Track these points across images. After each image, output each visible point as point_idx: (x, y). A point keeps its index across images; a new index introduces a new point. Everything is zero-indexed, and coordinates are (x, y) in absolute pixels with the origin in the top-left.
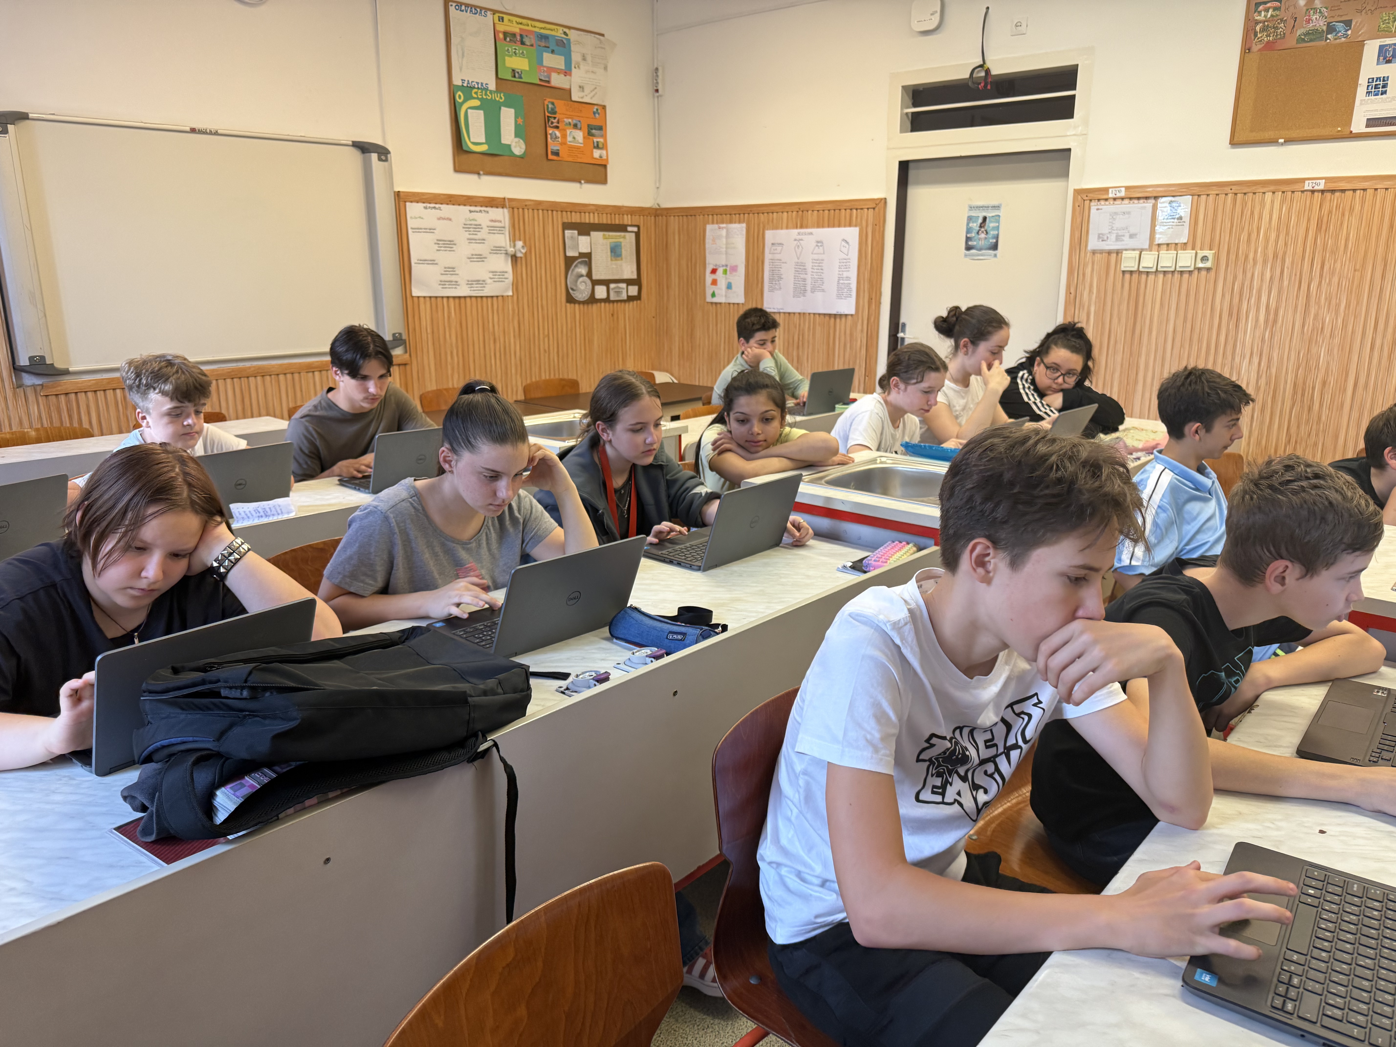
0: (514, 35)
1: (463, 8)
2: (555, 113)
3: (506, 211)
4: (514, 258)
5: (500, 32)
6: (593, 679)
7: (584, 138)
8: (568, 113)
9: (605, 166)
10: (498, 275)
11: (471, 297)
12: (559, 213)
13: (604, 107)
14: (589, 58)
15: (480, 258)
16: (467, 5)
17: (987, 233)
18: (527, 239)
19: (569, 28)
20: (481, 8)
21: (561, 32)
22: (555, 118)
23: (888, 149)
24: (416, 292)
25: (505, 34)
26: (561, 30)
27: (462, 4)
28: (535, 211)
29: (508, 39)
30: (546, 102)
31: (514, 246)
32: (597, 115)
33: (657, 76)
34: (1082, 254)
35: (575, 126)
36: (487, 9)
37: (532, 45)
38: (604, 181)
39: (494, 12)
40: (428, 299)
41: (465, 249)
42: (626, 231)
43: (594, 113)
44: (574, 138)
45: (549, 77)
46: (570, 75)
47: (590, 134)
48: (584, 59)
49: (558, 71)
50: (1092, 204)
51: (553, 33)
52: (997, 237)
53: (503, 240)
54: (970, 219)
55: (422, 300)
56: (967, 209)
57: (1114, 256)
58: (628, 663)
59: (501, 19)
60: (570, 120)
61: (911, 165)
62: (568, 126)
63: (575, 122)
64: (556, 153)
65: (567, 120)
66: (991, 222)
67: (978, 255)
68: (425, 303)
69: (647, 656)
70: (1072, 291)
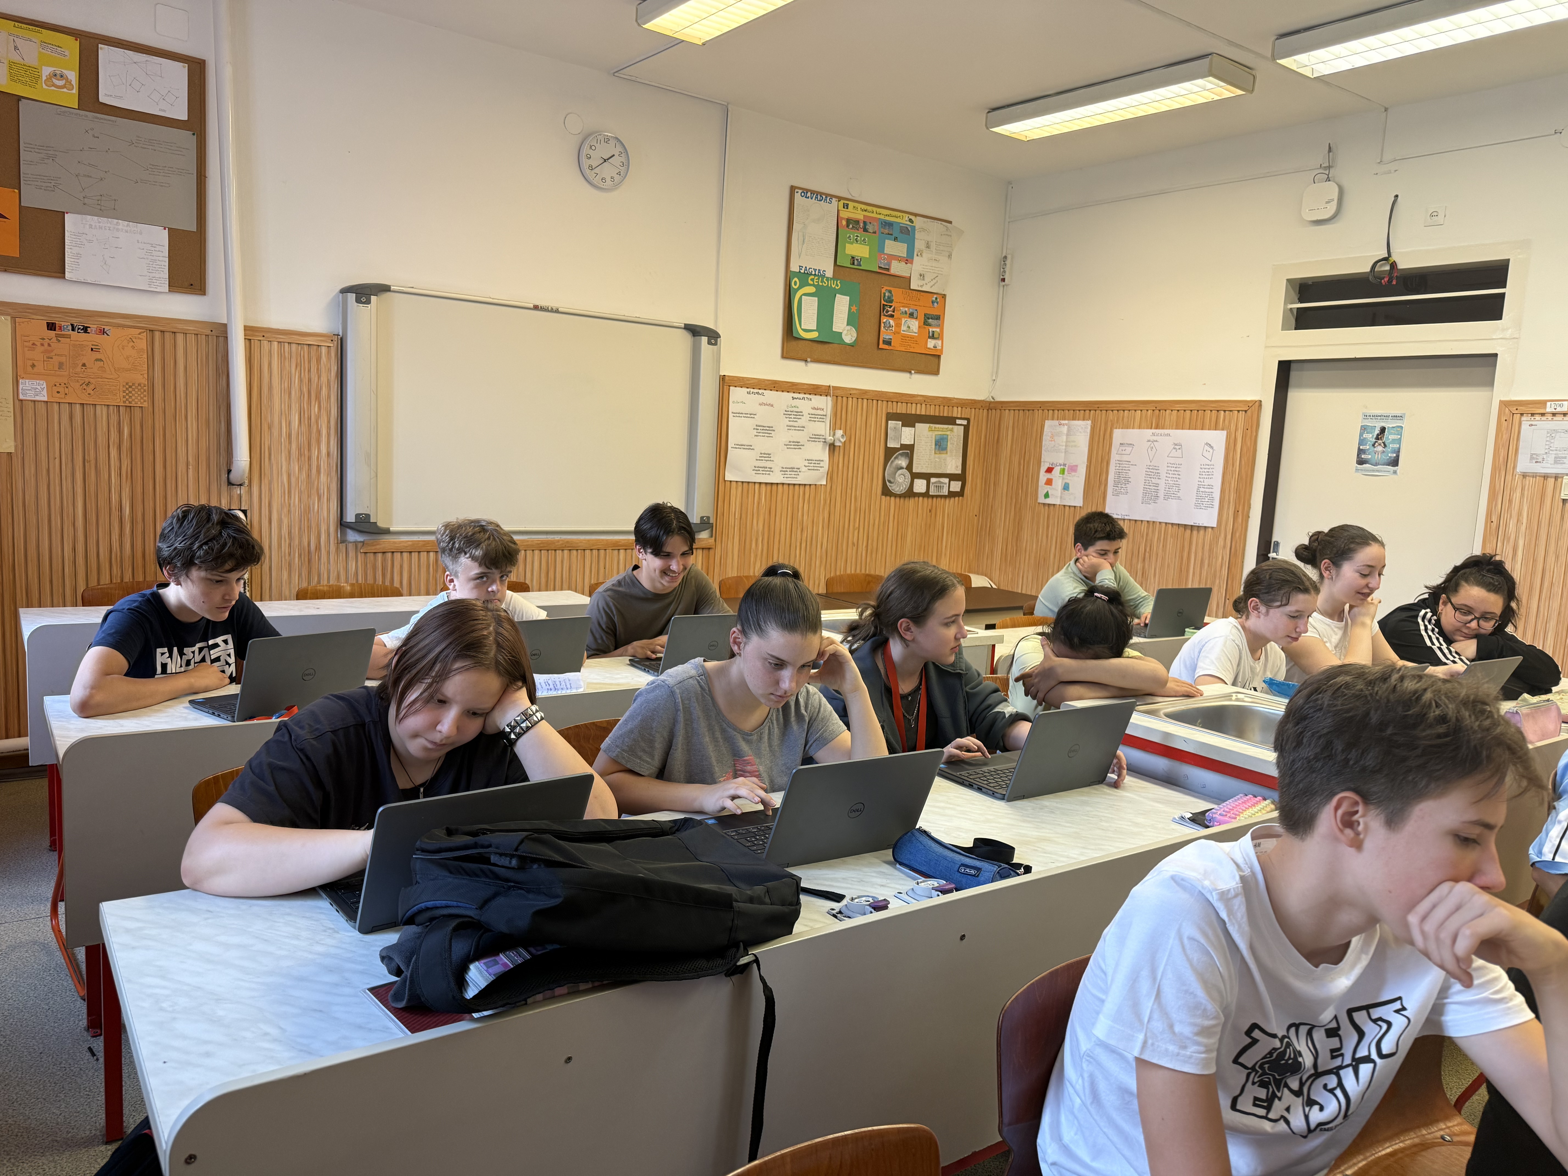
0: (857, 222)
1: (809, 194)
2: (891, 301)
3: (829, 398)
4: (832, 447)
5: (843, 218)
6: (869, 905)
7: (920, 327)
8: (905, 302)
9: (939, 357)
10: (813, 464)
11: (783, 484)
12: (885, 403)
13: (944, 296)
14: (933, 246)
15: (797, 445)
16: (813, 192)
17: (1385, 446)
18: (848, 428)
19: (916, 215)
20: (827, 195)
21: (907, 219)
22: (891, 307)
23: (1266, 347)
24: (729, 477)
25: (848, 221)
26: (906, 217)
27: (808, 191)
28: (860, 400)
29: (851, 226)
30: (883, 291)
31: (834, 435)
32: (935, 304)
33: (1005, 264)
34: (1509, 477)
35: (911, 315)
36: (832, 196)
37: (875, 233)
38: (936, 372)
40: (740, 484)
41: (783, 435)
42: (955, 424)
43: (933, 302)
44: (909, 327)
45: (890, 265)
46: (912, 263)
47: (926, 324)
48: (928, 247)
49: (899, 259)
50: (1524, 418)
51: (898, 220)
52: (1398, 452)
53: (823, 429)
54: (1364, 429)
55: (734, 484)
56: (1361, 417)
57: (1551, 481)
58: (910, 893)
59: (846, 206)
60: (906, 309)
61: (1293, 366)
62: (905, 315)
63: (911, 311)
64: (889, 343)
65: (903, 309)
66: (1391, 434)
67: (1373, 471)
68: (737, 488)
69: (933, 889)
70: (1494, 519)
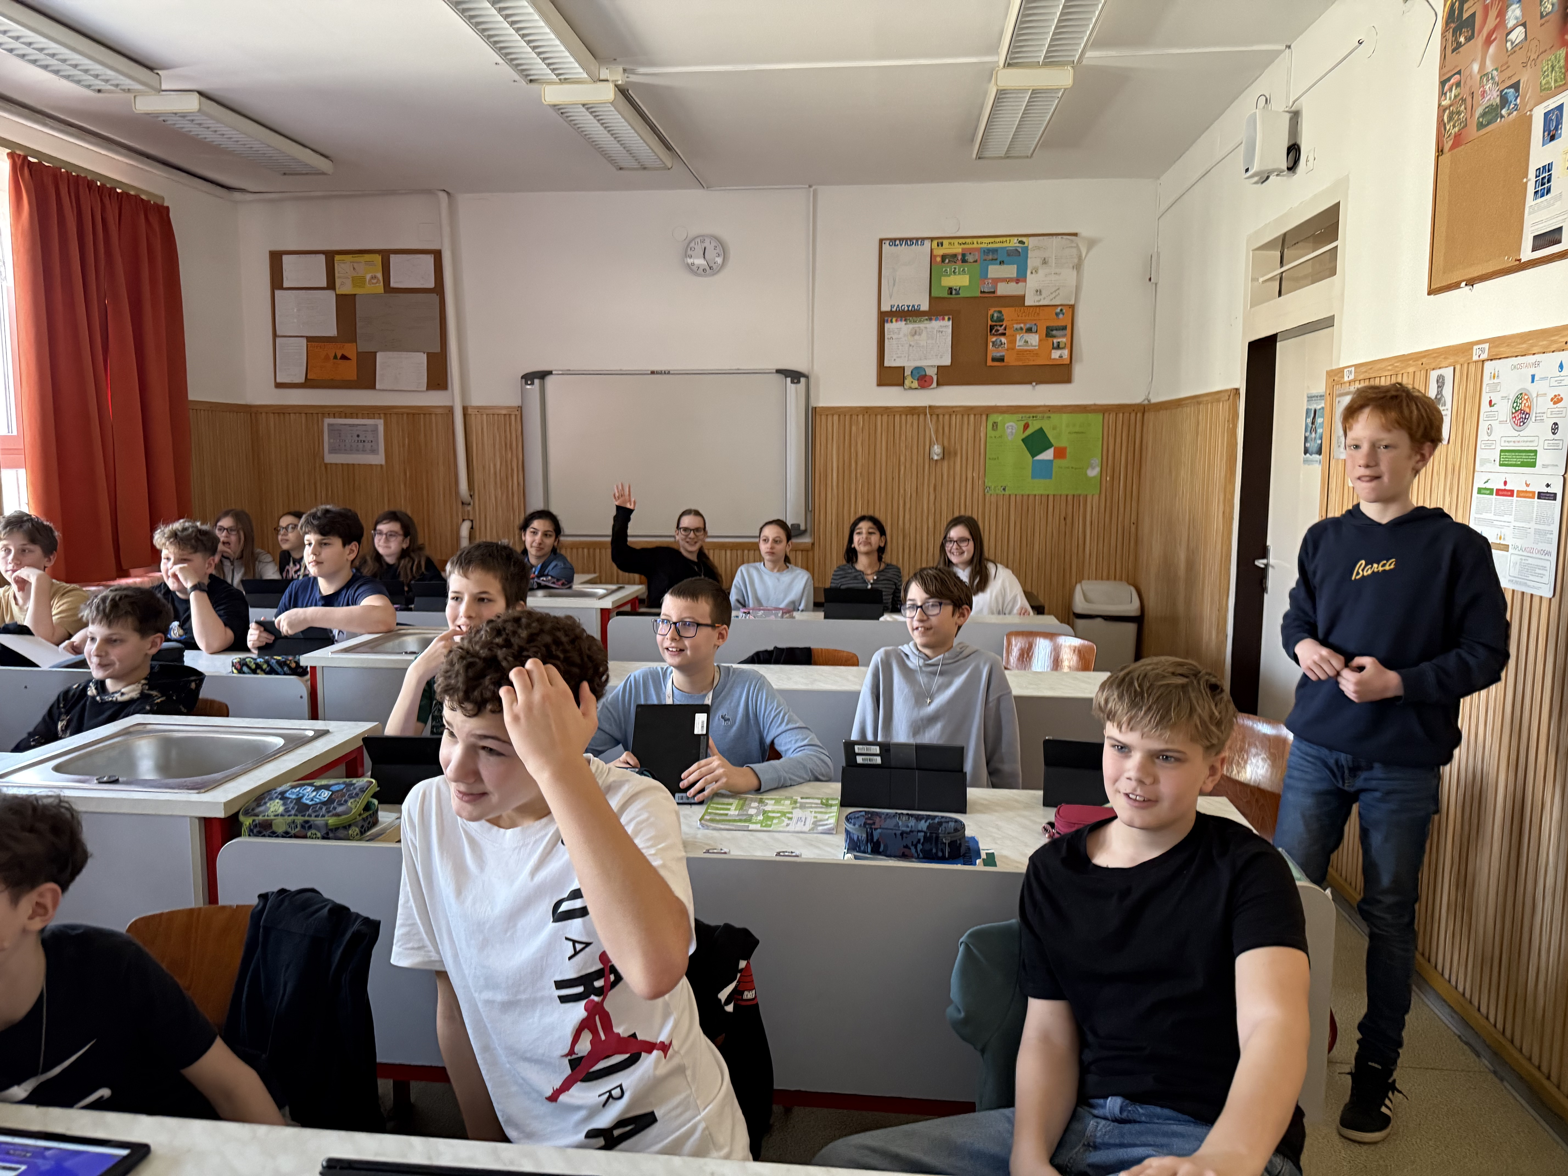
0: (955, 256)
1: (897, 242)
2: (1001, 321)
5: (937, 256)
7: (1040, 340)
8: (1019, 318)
9: (1069, 366)
13: (1072, 307)
14: (1052, 262)
16: (901, 240)
19: (1028, 236)
20: (917, 239)
21: (1016, 242)
22: (1001, 326)
25: (944, 257)
26: (1015, 240)
27: (896, 239)
28: (965, 416)
29: (947, 261)
30: (990, 312)
32: (1062, 316)
33: (1152, 263)
35: (1029, 330)
36: (923, 239)
37: (976, 261)
38: (1068, 380)
39: (932, 239)
43: (1057, 314)
44: (1026, 342)
45: (995, 287)
46: (1025, 281)
47: (1048, 335)
48: (1045, 263)
49: (1008, 280)
50: (1337, 390)
51: (1005, 245)
56: (1305, 398)
59: (940, 244)
60: (1022, 325)
61: (1264, 344)
62: (1019, 332)
63: (1028, 326)
64: (1001, 359)
65: (1018, 326)
66: (1319, 417)
